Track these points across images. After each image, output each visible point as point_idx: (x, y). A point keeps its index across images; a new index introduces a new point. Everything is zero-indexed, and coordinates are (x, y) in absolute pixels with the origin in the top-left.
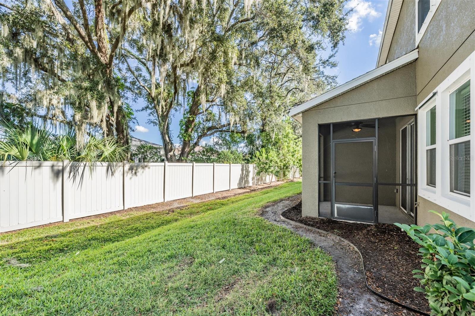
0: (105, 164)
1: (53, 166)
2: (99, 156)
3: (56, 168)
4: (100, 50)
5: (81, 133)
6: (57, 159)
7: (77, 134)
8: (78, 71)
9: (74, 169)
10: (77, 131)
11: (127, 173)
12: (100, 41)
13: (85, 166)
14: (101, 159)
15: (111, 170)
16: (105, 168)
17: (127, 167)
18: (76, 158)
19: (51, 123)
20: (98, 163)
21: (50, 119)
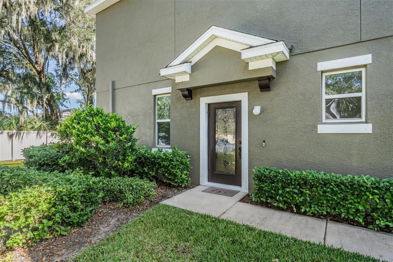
0: (36, 132)
1: (8, 133)
2: (32, 128)
3: (10, 134)
4: (36, 63)
5: (22, 115)
6: (10, 129)
7: (20, 116)
8: (21, 83)
9: (18, 134)
10: (20, 115)
11: (50, 137)
12: (36, 58)
13: (24, 133)
14: (34, 129)
15: (39, 135)
16: (36, 134)
17: (49, 134)
18: (20, 129)
19: (8, 105)
20: (32, 132)
21: (7, 102)
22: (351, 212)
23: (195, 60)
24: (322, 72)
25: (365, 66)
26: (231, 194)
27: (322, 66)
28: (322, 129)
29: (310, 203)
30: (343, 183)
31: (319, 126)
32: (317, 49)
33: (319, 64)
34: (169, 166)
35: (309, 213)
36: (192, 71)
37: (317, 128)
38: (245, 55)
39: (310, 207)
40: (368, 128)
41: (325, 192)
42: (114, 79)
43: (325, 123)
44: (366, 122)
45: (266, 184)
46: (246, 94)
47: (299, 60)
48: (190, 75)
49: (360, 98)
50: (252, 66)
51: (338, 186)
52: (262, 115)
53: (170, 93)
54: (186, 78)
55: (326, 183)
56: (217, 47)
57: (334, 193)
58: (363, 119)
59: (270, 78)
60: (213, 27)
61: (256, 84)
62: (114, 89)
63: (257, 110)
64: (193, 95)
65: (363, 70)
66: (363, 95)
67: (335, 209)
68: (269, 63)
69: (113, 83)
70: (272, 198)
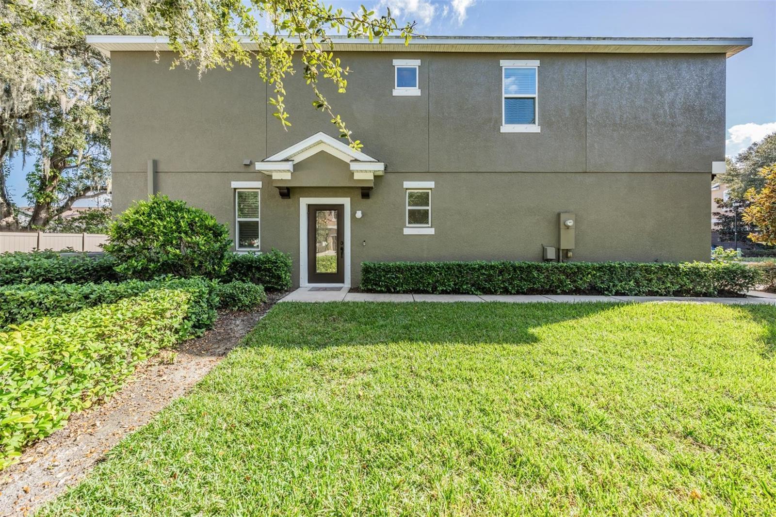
22: (425, 285)
23: (298, 159)
24: (407, 189)
25: (431, 189)
26: (339, 289)
27: (407, 184)
28: (407, 231)
29: (402, 284)
30: (421, 267)
31: (405, 229)
32: (403, 171)
33: (405, 183)
34: (272, 268)
35: (401, 292)
36: (294, 170)
37: (403, 230)
38: (354, 167)
39: (402, 287)
40: (432, 231)
41: (411, 274)
42: (156, 158)
43: (408, 227)
44: (431, 227)
45: (371, 274)
46: (349, 199)
47: (391, 177)
48: (292, 173)
49: (428, 210)
50: (357, 176)
51: (418, 269)
52: (362, 219)
53: (259, 188)
54: (288, 176)
55: (412, 267)
56: (322, 152)
57: (416, 274)
58: (430, 225)
59: (370, 188)
60: (321, 133)
61: (359, 192)
62: (157, 172)
63: (359, 214)
64: (291, 195)
65: (430, 191)
66: (429, 208)
67: (416, 285)
68: (371, 177)
69: (155, 163)
70: (376, 285)
